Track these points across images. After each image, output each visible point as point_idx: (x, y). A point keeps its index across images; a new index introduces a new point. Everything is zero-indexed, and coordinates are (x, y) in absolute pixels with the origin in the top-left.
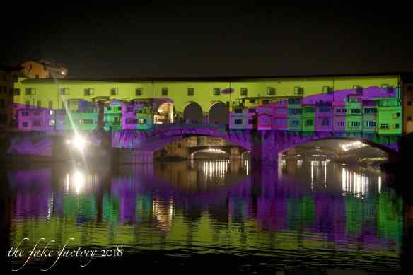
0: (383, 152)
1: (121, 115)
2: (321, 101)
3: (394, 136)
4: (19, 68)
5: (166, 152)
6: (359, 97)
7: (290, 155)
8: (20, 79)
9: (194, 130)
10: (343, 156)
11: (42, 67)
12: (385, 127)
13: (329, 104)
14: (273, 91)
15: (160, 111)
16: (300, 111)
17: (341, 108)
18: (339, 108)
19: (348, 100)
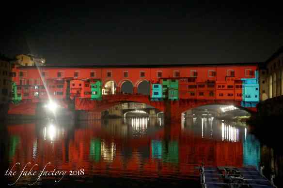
0: (247, 112)
1: (81, 89)
2: (208, 80)
3: (254, 102)
4: (15, 59)
5: (108, 113)
6: (232, 78)
7: (189, 115)
8: (16, 66)
9: (128, 98)
10: (222, 116)
11: (30, 58)
12: (249, 97)
13: (214, 82)
14: (178, 74)
15: (106, 86)
16: (196, 87)
17: (221, 85)
18: (220, 85)
19: (226, 80)
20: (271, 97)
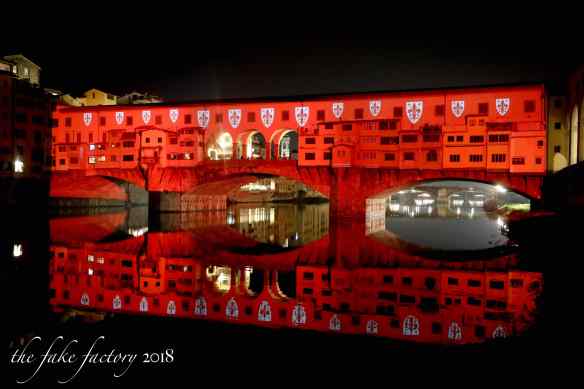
1: (161, 148)
2: (427, 125)
3: (533, 175)
6: (481, 118)
8: (58, 107)
9: (256, 167)
12: (519, 161)
13: (438, 129)
14: (359, 113)
16: (396, 140)
17: (455, 135)
18: (451, 135)
19: (466, 123)
20: (574, 161)
